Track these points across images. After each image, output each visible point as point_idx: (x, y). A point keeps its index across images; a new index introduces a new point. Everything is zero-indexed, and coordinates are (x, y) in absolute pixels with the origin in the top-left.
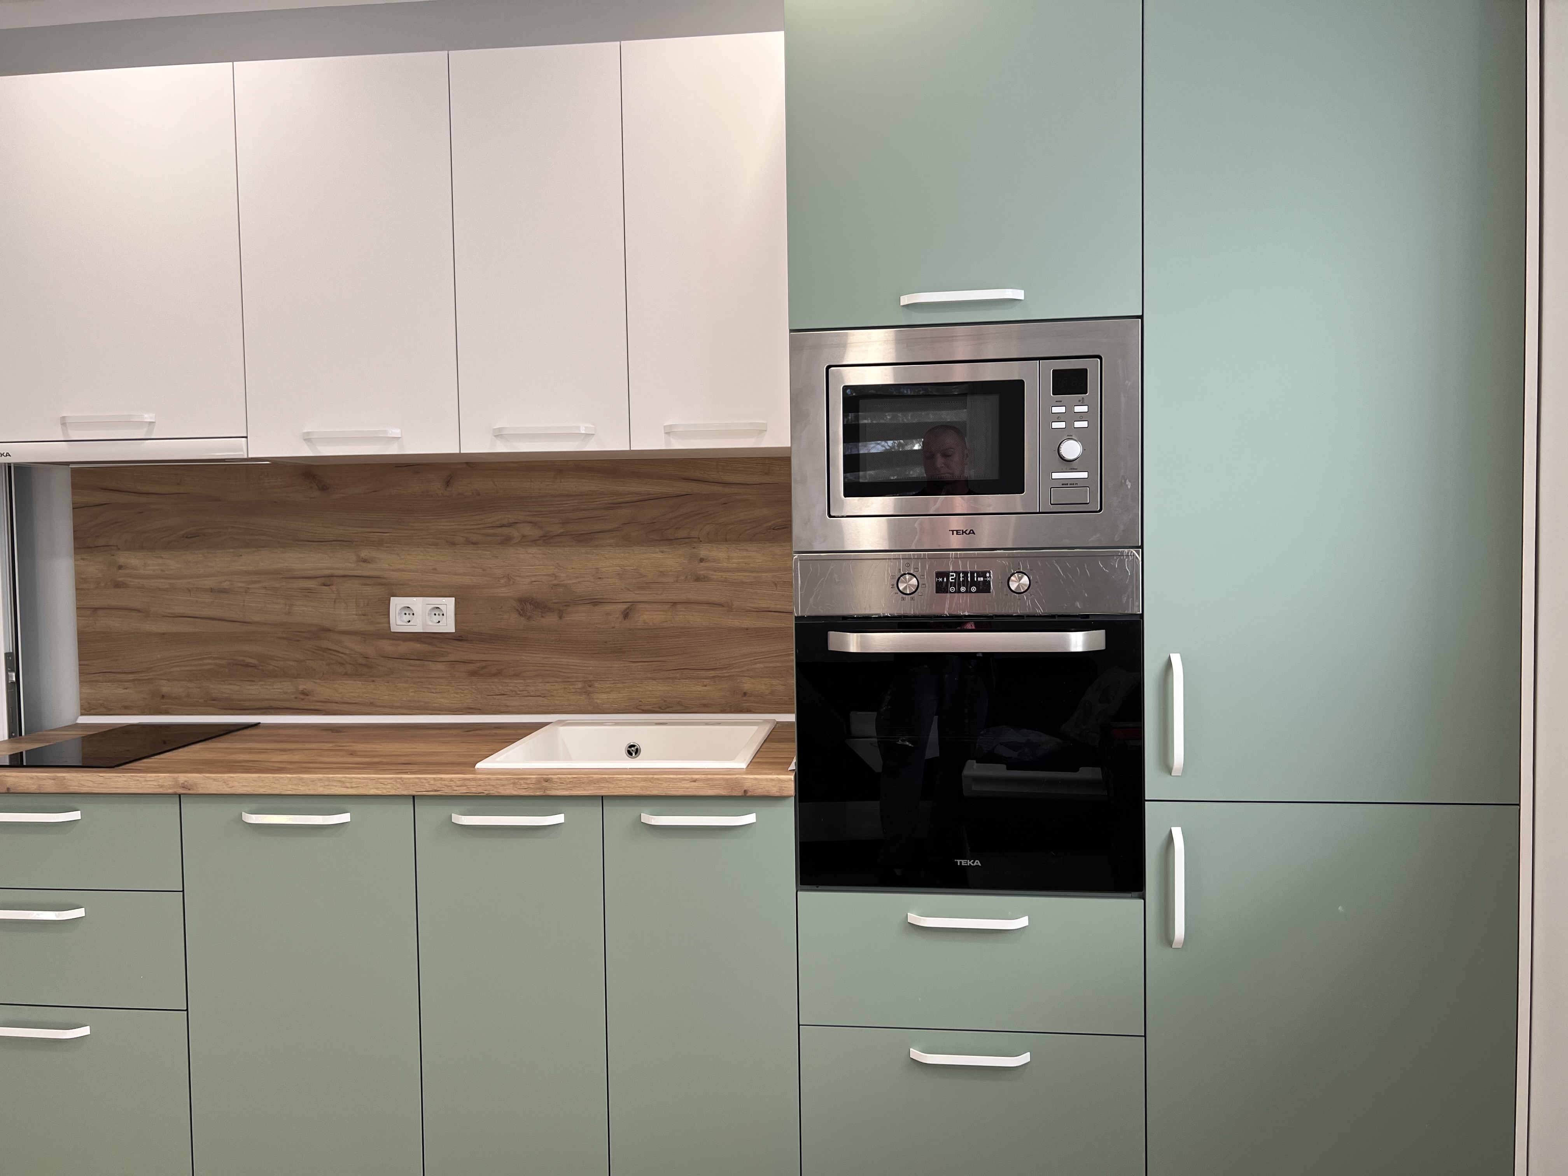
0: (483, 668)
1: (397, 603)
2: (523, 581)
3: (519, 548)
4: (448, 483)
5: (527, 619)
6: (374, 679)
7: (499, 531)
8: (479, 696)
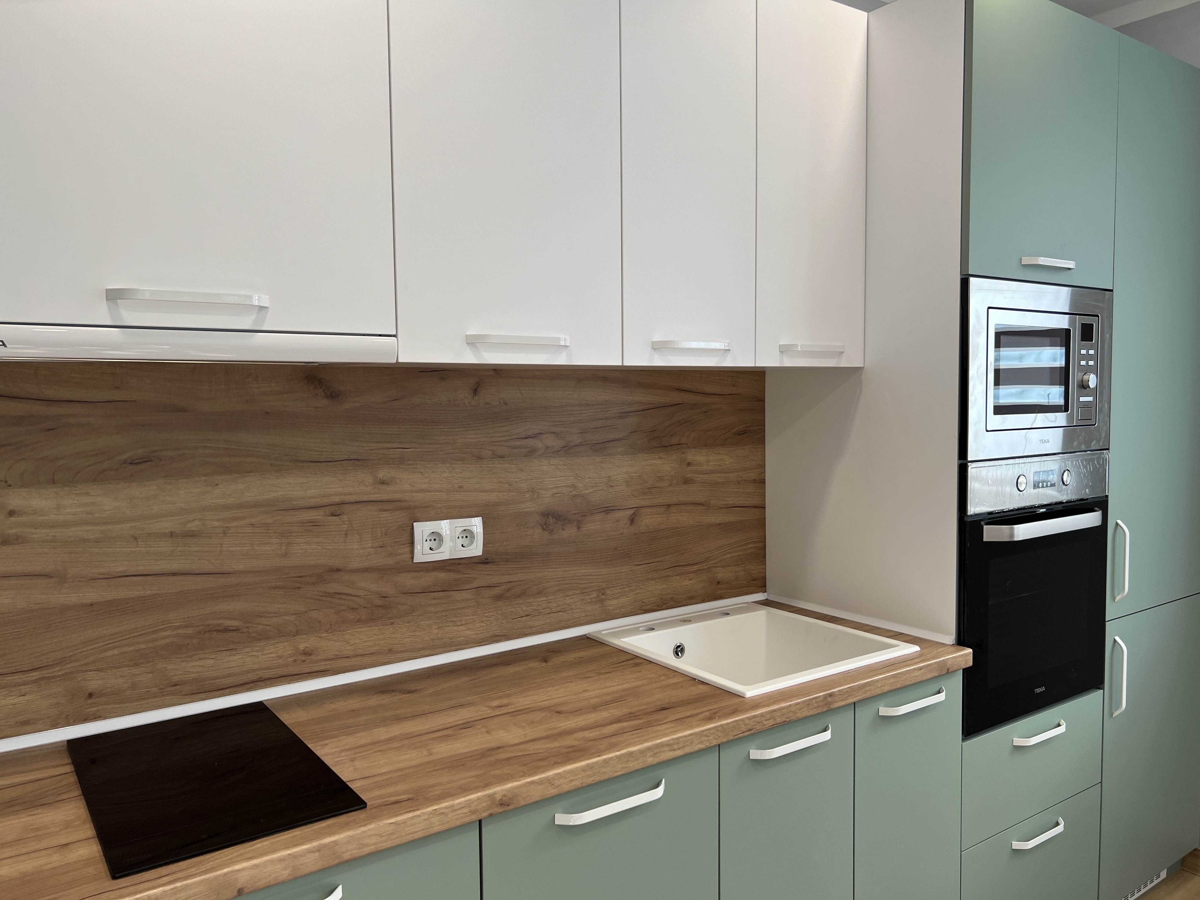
0: (509, 590)
1: (422, 528)
2: (546, 494)
3: (543, 460)
4: (475, 391)
5: (550, 533)
6: (392, 621)
7: (525, 442)
8: (504, 622)
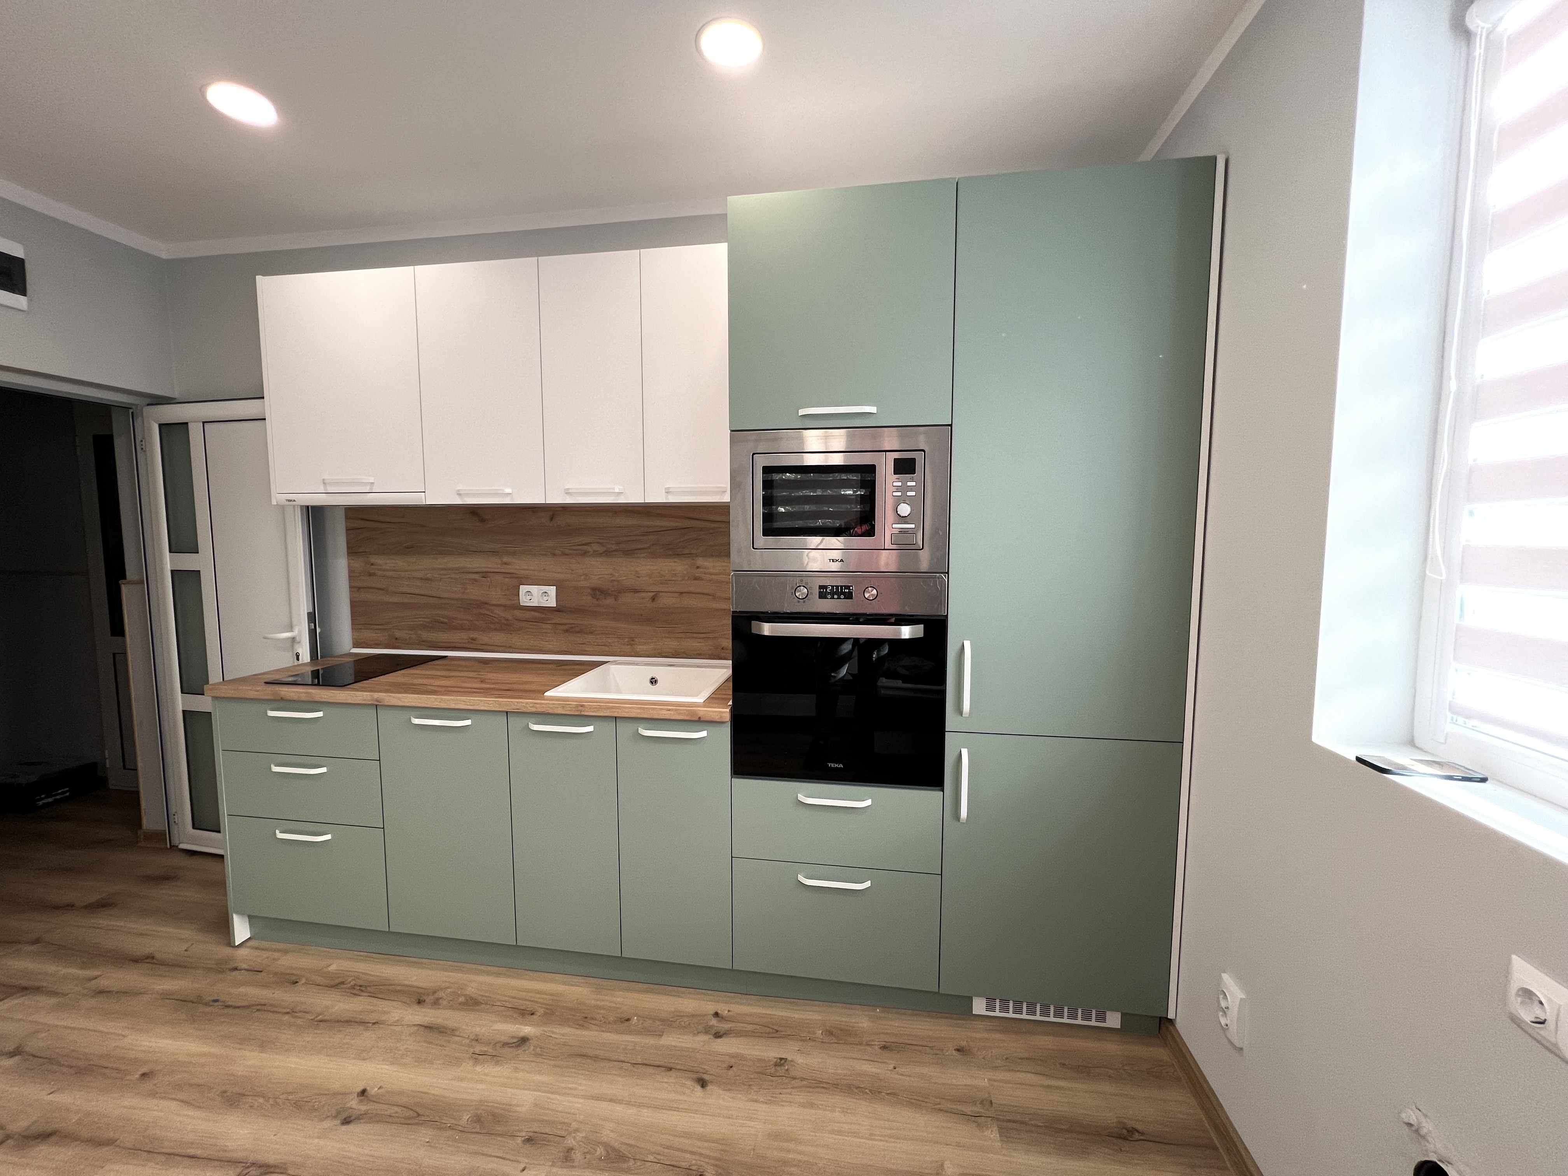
0: (572, 628)
1: (523, 589)
2: (594, 578)
3: (592, 558)
4: (552, 519)
5: (597, 600)
6: (511, 632)
7: (580, 547)
8: (570, 644)
